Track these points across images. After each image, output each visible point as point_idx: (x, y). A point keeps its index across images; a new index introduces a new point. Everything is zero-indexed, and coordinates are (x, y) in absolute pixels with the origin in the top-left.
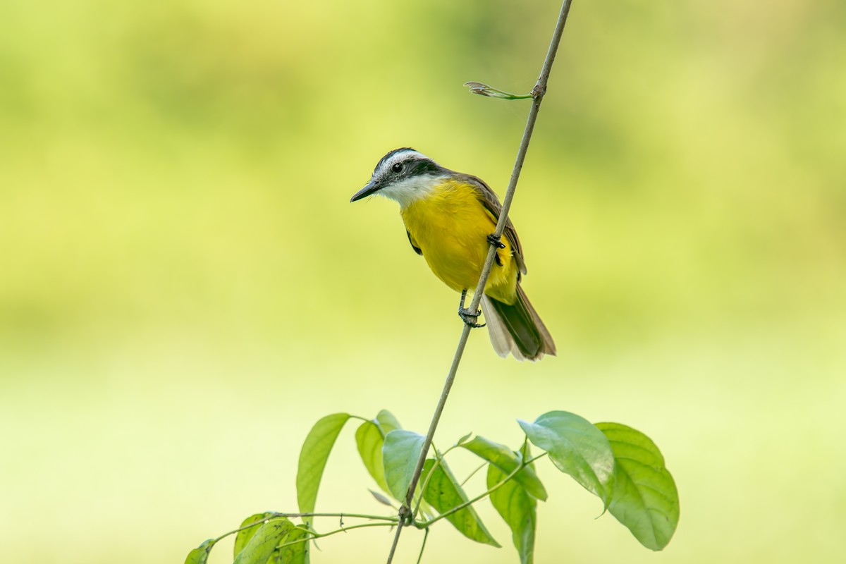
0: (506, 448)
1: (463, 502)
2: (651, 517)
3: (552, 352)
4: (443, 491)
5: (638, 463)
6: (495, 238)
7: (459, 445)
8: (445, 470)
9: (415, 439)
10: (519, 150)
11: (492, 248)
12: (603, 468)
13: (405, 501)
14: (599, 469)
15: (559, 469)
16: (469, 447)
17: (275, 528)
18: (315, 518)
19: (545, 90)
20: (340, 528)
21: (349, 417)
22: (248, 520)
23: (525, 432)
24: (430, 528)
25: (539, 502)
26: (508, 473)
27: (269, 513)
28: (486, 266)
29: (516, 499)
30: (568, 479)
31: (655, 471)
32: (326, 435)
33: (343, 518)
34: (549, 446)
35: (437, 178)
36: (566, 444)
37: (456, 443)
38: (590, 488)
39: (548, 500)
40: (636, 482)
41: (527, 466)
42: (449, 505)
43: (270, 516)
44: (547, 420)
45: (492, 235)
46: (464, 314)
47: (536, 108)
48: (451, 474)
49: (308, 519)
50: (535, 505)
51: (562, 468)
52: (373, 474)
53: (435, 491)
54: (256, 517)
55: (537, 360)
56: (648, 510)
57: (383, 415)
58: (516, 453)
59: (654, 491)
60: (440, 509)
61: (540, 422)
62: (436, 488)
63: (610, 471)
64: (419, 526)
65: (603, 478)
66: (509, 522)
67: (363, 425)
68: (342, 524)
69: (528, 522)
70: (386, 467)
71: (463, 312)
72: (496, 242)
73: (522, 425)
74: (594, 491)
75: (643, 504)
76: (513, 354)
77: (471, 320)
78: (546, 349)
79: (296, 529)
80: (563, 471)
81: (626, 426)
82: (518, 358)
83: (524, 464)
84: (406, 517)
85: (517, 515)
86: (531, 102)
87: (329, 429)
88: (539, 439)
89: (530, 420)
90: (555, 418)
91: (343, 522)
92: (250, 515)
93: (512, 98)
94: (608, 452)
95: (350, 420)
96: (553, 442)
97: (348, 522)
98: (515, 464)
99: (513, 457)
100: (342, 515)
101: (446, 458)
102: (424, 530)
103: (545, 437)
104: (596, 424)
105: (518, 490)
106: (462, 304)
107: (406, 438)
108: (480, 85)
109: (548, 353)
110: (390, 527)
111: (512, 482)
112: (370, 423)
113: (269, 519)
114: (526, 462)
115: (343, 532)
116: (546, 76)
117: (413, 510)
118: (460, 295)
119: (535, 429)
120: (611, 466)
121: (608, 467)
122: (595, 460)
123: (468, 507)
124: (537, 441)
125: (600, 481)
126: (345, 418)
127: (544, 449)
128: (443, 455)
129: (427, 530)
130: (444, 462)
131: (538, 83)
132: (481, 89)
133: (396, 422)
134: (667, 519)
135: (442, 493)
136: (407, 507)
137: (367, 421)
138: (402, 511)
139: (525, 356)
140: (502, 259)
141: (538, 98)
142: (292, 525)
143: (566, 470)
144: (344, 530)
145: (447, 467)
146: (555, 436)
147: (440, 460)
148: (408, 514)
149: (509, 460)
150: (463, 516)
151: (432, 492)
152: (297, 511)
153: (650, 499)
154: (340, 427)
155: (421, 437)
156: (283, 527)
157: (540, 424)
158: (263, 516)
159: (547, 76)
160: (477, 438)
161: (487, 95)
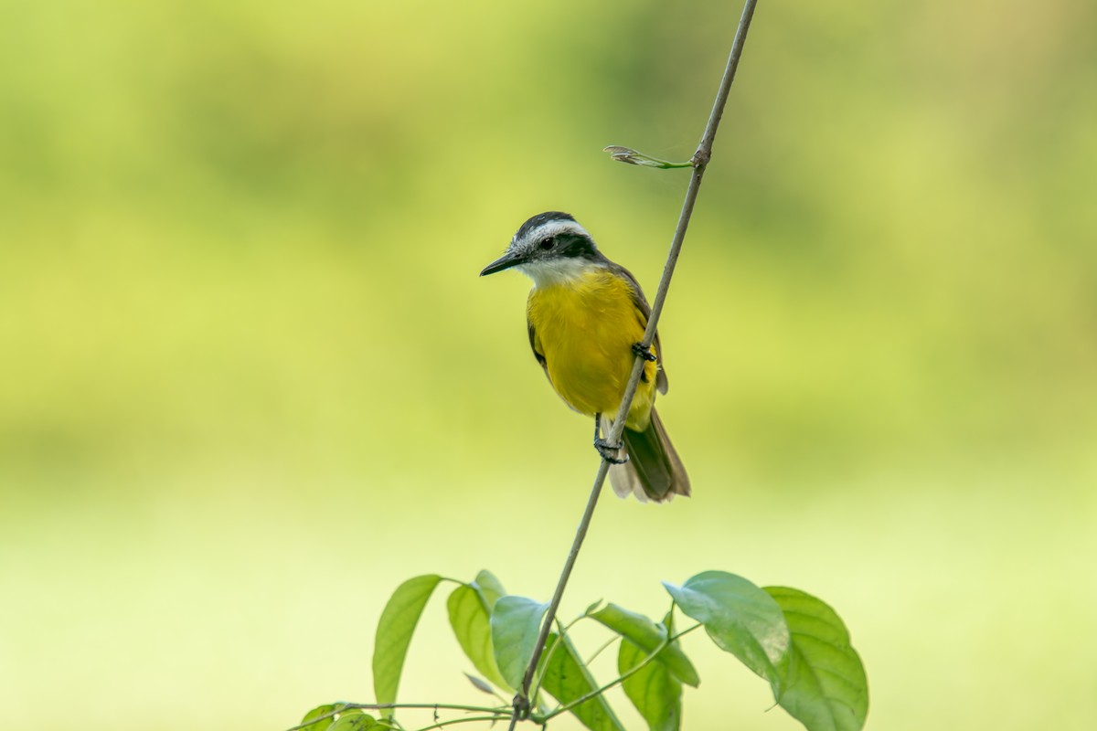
0: (645, 619)
1: (591, 690)
2: (831, 710)
3: (686, 493)
4: (565, 674)
5: (816, 639)
6: (643, 348)
7: (587, 614)
8: (568, 647)
9: (532, 607)
10: (675, 235)
11: (638, 360)
12: (775, 644)
13: (522, 689)
14: (770, 646)
15: (719, 646)
16: (599, 617)
17: (351, 724)
18: (397, 710)
19: (709, 156)
20: (434, 724)
21: (439, 579)
22: (312, 713)
23: (672, 596)
24: (549, 722)
25: (686, 688)
26: (649, 651)
27: (340, 704)
28: (630, 384)
29: (654, 686)
30: (730, 659)
31: (837, 650)
32: (410, 604)
33: (439, 710)
34: (705, 616)
35: (592, 265)
36: (727, 615)
37: (583, 611)
38: (759, 671)
39: (701, 686)
40: (814, 664)
41: (674, 643)
42: (574, 693)
43: (344, 707)
44: (702, 583)
45: (639, 344)
46: (601, 446)
47: (698, 180)
48: (575, 652)
49: (388, 711)
50: (679, 692)
51: (723, 645)
52: (469, 652)
53: (555, 674)
54: (323, 709)
55: (665, 502)
56: (827, 701)
57: (483, 576)
58: (657, 626)
59: (836, 676)
60: (562, 699)
61: (692, 584)
62: (557, 671)
63: (784, 649)
64: (537, 721)
65: (774, 657)
66: (645, 714)
67: (457, 590)
68: (436, 717)
69: (671, 714)
70: (496, 644)
71: (600, 443)
72: (643, 353)
73: (669, 589)
74: (764, 675)
75: (820, 692)
76: (635, 494)
77: (610, 454)
78: (679, 487)
79: (378, 725)
80: (724, 649)
81: (800, 592)
82: (640, 498)
83: (670, 640)
84: (522, 709)
85: (655, 704)
86: (692, 172)
87: (415, 594)
88: (693, 607)
89: (678, 583)
90: (709, 581)
91: (438, 714)
92: (315, 706)
93: (667, 166)
94: (782, 624)
95: (442, 585)
96: (711, 611)
97: (445, 715)
98: (658, 640)
99: (655, 629)
100: (436, 706)
101: (570, 633)
102: (540, 727)
103: (699, 605)
104: (764, 588)
105: (659, 674)
106: (597, 433)
107: (520, 606)
108: (625, 150)
109: (680, 493)
110: (491, 721)
111: (654, 663)
112: (466, 587)
113: (339, 713)
114: (673, 636)
115: (438, 729)
116: (711, 138)
117: (530, 699)
118: (593, 421)
119: (686, 595)
120: (786, 643)
121: (783, 644)
122: (765, 635)
123: (599, 696)
124: (689, 610)
125: (772, 661)
126: (437, 580)
127: (697, 620)
128: (567, 628)
129: (544, 727)
130: (567, 637)
131: (700, 147)
132: (627, 155)
133: (499, 586)
134: (853, 711)
135: (564, 677)
136: (524, 696)
137: (464, 585)
138: (518, 702)
139: (649, 496)
140: (648, 373)
141: (700, 167)
142: (371, 719)
143: (729, 648)
144: (439, 726)
145: (570, 644)
146: (712, 603)
147: (562, 634)
148: (524, 704)
149: (651, 635)
150: (592, 707)
151: (552, 677)
152: (373, 701)
153: (830, 687)
154: (429, 592)
155: (539, 605)
156: (361, 722)
157: (691, 588)
158: (332, 708)
159: (713, 139)
160: (610, 606)
161: (633, 163)
